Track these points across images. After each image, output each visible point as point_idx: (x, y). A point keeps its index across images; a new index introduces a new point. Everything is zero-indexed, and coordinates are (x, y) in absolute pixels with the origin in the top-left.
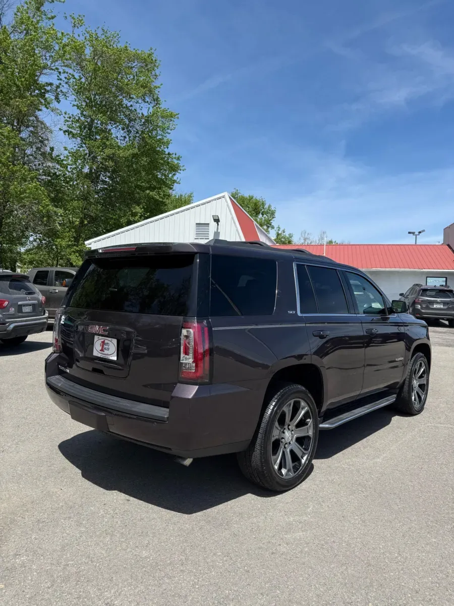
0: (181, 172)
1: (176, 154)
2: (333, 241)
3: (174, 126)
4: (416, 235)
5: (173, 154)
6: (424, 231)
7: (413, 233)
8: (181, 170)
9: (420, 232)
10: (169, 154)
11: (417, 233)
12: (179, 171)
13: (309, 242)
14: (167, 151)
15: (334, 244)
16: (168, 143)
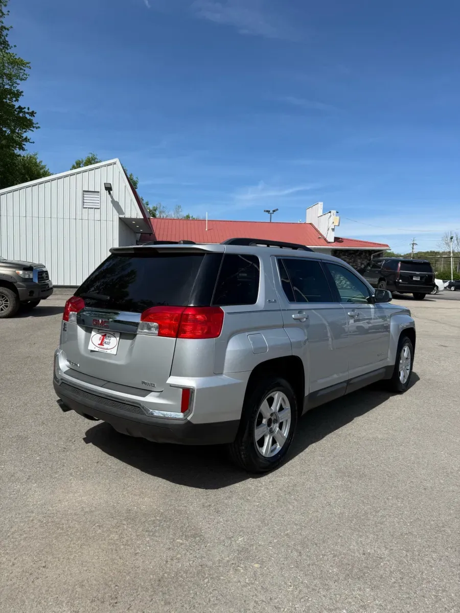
0: (34, 129)
1: (28, 109)
2: (190, 216)
3: (25, 76)
4: (271, 213)
5: (25, 108)
6: (277, 210)
7: (268, 211)
8: (34, 127)
9: (274, 211)
10: (20, 107)
11: (271, 212)
12: (32, 129)
13: (165, 216)
14: (17, 105)
15: (191, 219)
16: (18, 95)
